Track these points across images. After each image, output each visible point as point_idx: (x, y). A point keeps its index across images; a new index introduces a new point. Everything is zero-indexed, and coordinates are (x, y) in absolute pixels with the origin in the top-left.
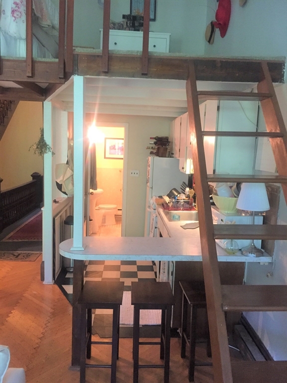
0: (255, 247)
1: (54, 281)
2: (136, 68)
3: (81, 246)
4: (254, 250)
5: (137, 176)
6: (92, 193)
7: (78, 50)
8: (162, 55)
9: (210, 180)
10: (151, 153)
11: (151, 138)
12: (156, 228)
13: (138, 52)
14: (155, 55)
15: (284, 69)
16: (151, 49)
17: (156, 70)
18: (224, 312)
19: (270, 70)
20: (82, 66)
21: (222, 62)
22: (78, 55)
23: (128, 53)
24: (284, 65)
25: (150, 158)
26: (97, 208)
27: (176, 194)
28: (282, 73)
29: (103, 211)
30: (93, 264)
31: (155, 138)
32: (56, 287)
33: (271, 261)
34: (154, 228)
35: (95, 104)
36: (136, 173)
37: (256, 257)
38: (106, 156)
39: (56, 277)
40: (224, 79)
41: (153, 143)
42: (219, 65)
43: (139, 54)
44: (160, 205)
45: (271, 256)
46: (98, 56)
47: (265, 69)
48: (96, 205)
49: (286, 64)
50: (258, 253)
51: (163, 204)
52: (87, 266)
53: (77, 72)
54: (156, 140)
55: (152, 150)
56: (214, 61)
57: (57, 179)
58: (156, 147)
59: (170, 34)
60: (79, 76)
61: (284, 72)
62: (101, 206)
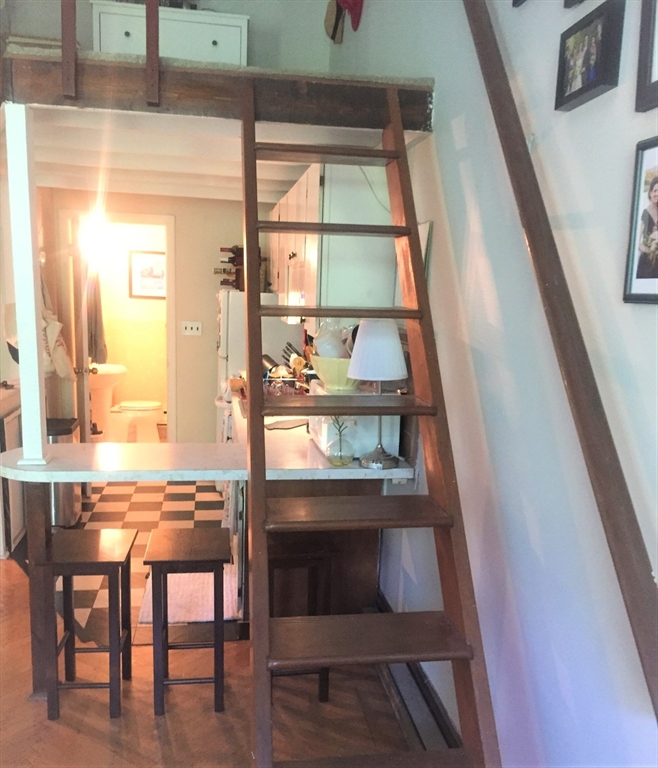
0: (384, 452)
1: (8, 553)
2: (137, 91)
3: (41, 457)
4: (381, 455)
5: (199, 333)
6: (94, 371)
7: (13, 50)
8: (188, 66)
9: (264, 312)
10: (225, 283)
11: (222, 250)
12: (228, 438)
13: (138, 57)
14: (176, 64)
15: (431, 103)
16: (163, 52)
17: (176, 95)
18: (266, 534)
19: (403, 105)
20: (21, 83)
21: (309, 84)
22: (11, 60)
23: (118, 60)
24: (431, 96)
25: (222, 294)
26: (116, 408)
27: (269, 366)
28: (428, 111)
29: (130, 415)
30: (99, 520)
31: (231, 250)
32: (14, 564)
33: (411, 477)
34: (225, 439)
35: (96, 170)
36: (195, 329)
37: (384, 469)
38: (134, 293)
39: (13, 547)
40: (318, 120)
41: (227, 260)
42: (305, 91)
43: (140, 62)
44: (237, 391)
45: (413, 467)
46: (54, 64)
47: (393, 100)
48: (114, 403)
49: (434, 94)
50: (388, 462)
51: (242, 390)
52: (85, 524)
53: (10, 96)
54: (234, 253)
55: (225, 276)
56: (294, 83)
57: (9, 336)
58: (234, 270)
59: (248, 17)
60: (16, 105)
61: (431, 110)
62: (124, 404)
